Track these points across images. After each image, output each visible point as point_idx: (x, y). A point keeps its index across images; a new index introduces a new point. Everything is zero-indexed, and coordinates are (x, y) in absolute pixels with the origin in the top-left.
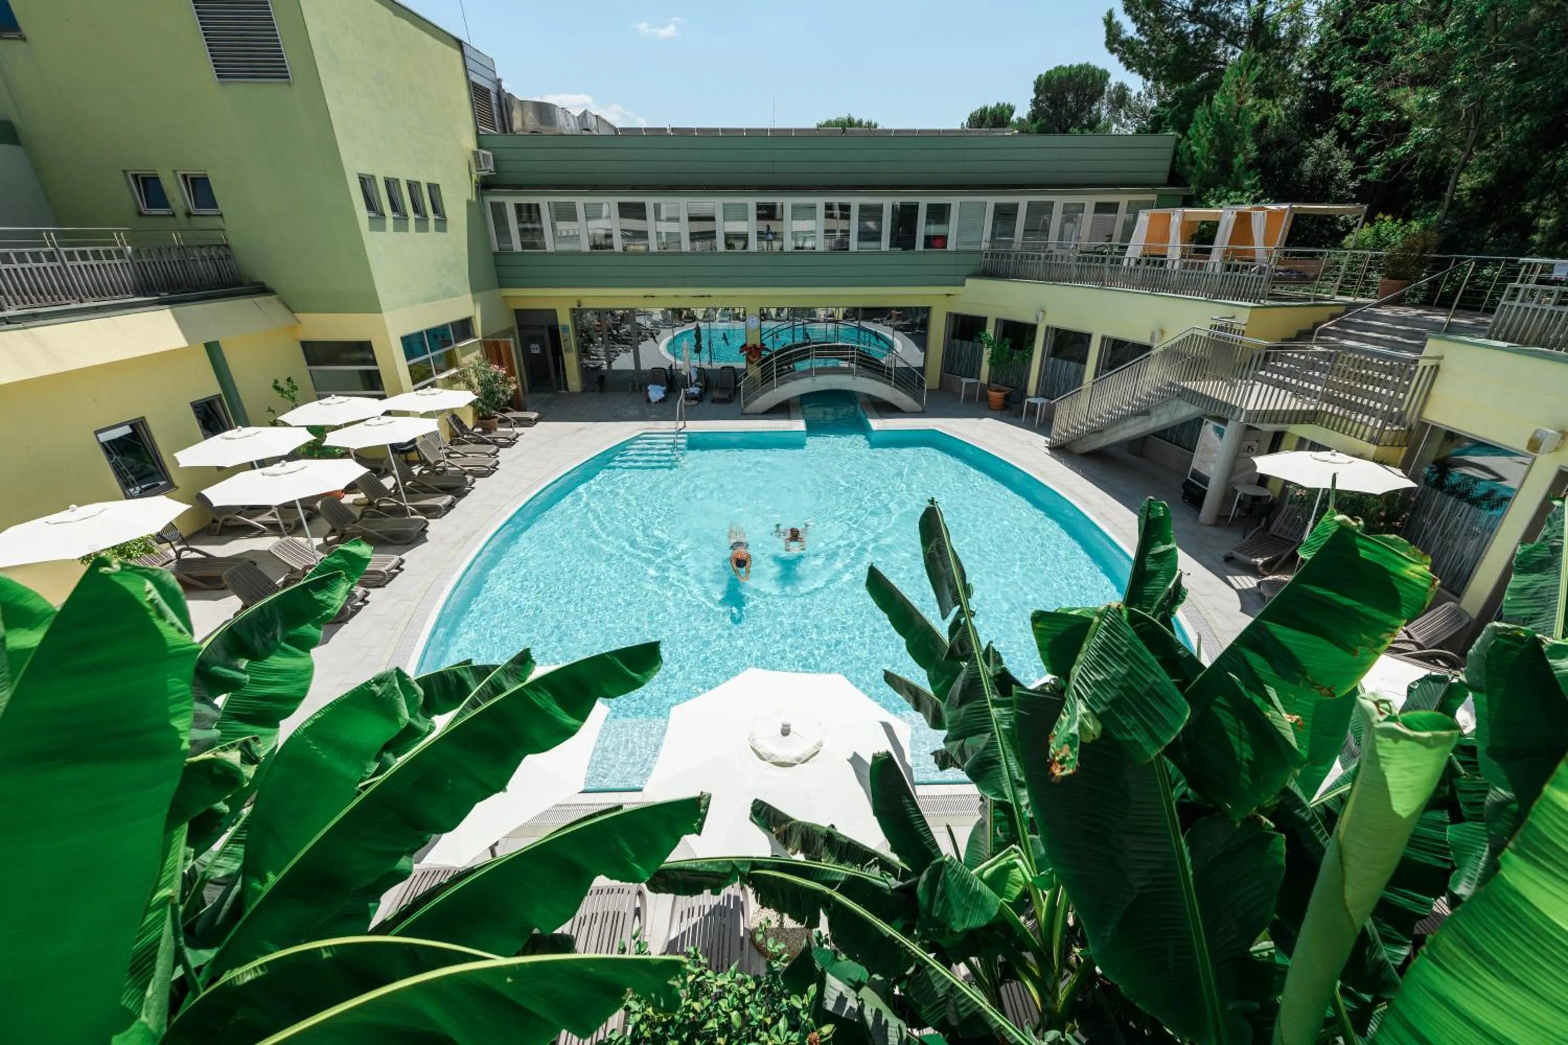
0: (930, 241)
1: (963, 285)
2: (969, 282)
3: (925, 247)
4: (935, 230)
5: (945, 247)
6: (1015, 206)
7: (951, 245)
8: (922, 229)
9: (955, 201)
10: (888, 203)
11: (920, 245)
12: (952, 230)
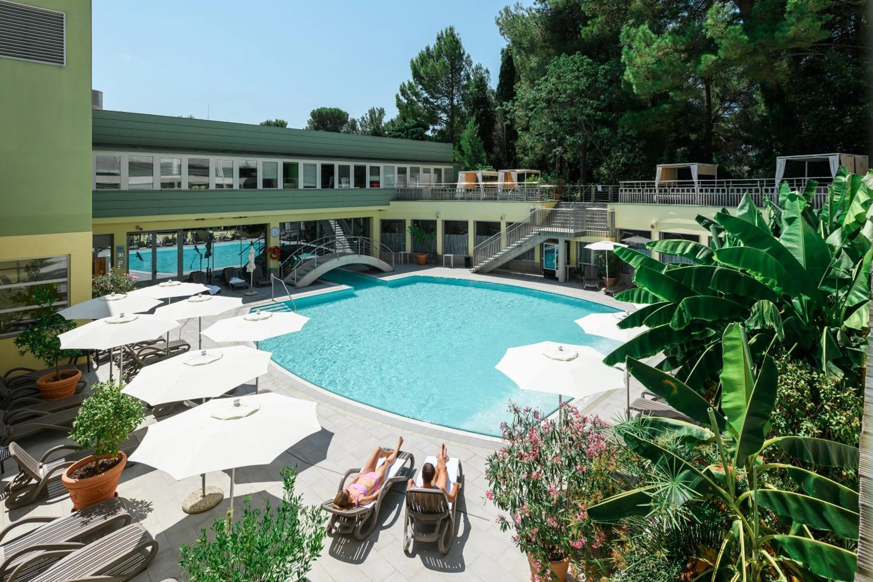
0: (372, 183)
1: (389, 205)
2: (391, 203)
3: (371, 186)
4: (375, 178)
5: (379, 186)
6: (405, 168)
7: (382, 186)
8: (368, 178)
9: (382, 165)
10: (352, 164)
11: (368, 185)
12: (382, 179)
